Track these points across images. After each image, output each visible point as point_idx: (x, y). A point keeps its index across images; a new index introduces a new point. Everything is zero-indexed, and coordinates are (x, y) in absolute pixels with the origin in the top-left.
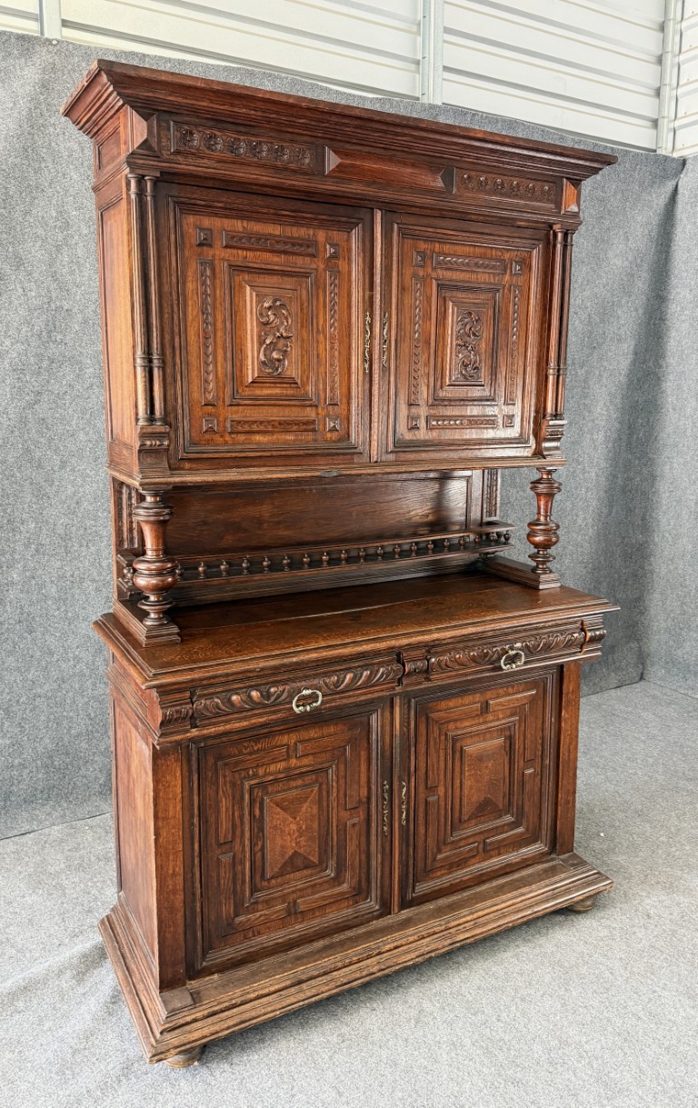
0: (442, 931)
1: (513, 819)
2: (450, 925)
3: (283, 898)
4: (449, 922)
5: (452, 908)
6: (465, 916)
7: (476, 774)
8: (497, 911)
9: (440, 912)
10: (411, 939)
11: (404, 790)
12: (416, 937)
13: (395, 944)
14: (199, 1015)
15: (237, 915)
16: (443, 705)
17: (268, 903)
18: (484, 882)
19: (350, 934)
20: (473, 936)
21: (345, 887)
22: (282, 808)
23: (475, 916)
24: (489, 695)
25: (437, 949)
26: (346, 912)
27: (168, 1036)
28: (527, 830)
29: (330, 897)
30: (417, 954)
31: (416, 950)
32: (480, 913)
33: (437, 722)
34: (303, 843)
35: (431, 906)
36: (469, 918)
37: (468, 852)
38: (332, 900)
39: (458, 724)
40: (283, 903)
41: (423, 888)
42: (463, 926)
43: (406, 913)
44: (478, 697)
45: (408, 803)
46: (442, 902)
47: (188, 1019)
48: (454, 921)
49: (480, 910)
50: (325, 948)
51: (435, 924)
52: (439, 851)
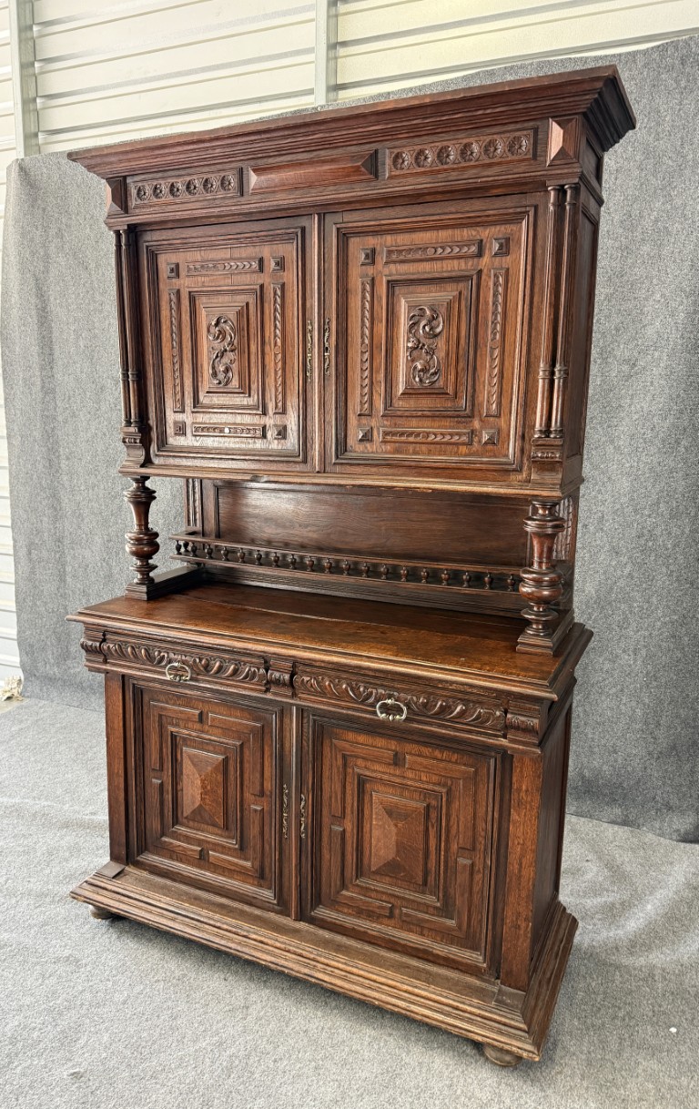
0: (309, 959)
1: (438, 905)
2: (319, 958)
3: (199, 842)
4: (320, 956)
5: (339, 948)
6: (339, 961)
7: (384, 828)
8: (375, 981)
9: (326, 944)
10: (278, 945)
11: (303, 803)
12: (283, 946)
13: (263, 939)
14: (109, 887)
15: (163, 834)
16: (351, 736)
17: (188, 839)
18: (396, 951)
19: (247, 908)
20: (331, 983)
21: (248, 864)
22: (192, 762)
23: (349, 969)
24: (409, 747)
25: (292, 970)
26: (248, 888)
27: (88, 887)
28: (460, 926)
29: (236, 865)
30: (273, 959)
31: (275, 956)
32: (355, 970)
33: (340, 751)
34: (207, 801)
35: (327, 935)
36: (341, 966)
37: (379, 907)
38: (237, 869)
39: (369, 764)
40: (199, 846)
41: (322, 912)
42: (332, 969)
43: (302, 925)
44: (393, 745)
45: (307, 817)
46: (339, 938)
47: (102, 885)
48: (325, 957)
49: (357, 968)
50: (222, 906)
51: (308, 949)
52: (344, 886)
